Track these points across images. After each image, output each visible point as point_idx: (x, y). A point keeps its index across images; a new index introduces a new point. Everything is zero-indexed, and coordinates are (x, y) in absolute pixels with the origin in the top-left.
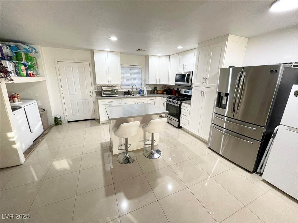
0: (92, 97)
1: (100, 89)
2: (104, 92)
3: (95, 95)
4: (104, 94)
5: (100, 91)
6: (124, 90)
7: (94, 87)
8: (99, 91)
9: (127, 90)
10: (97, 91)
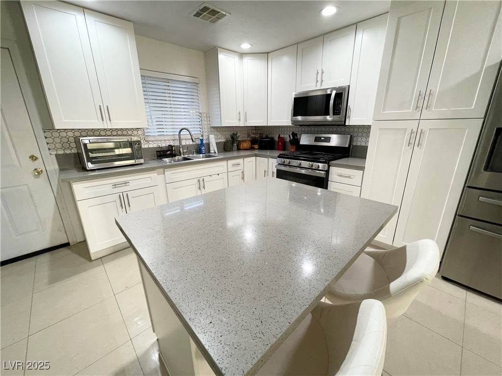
0: (44, 175)
1: (73, 145)
2: (91, 155)
3: (57, 167)
4: (90, 160)
5: (74, 151)
6: (155, 146)
7: (45, 141)
8: (68, 152)
9: (164, 144)
10: (61, 152)
